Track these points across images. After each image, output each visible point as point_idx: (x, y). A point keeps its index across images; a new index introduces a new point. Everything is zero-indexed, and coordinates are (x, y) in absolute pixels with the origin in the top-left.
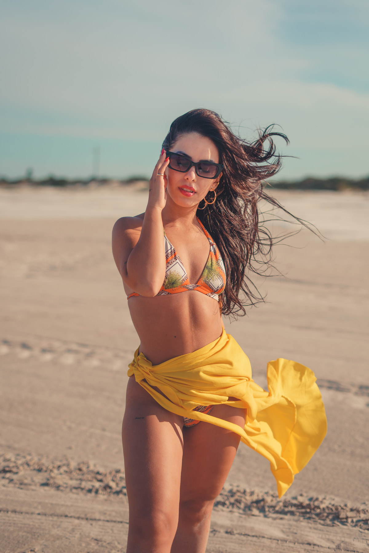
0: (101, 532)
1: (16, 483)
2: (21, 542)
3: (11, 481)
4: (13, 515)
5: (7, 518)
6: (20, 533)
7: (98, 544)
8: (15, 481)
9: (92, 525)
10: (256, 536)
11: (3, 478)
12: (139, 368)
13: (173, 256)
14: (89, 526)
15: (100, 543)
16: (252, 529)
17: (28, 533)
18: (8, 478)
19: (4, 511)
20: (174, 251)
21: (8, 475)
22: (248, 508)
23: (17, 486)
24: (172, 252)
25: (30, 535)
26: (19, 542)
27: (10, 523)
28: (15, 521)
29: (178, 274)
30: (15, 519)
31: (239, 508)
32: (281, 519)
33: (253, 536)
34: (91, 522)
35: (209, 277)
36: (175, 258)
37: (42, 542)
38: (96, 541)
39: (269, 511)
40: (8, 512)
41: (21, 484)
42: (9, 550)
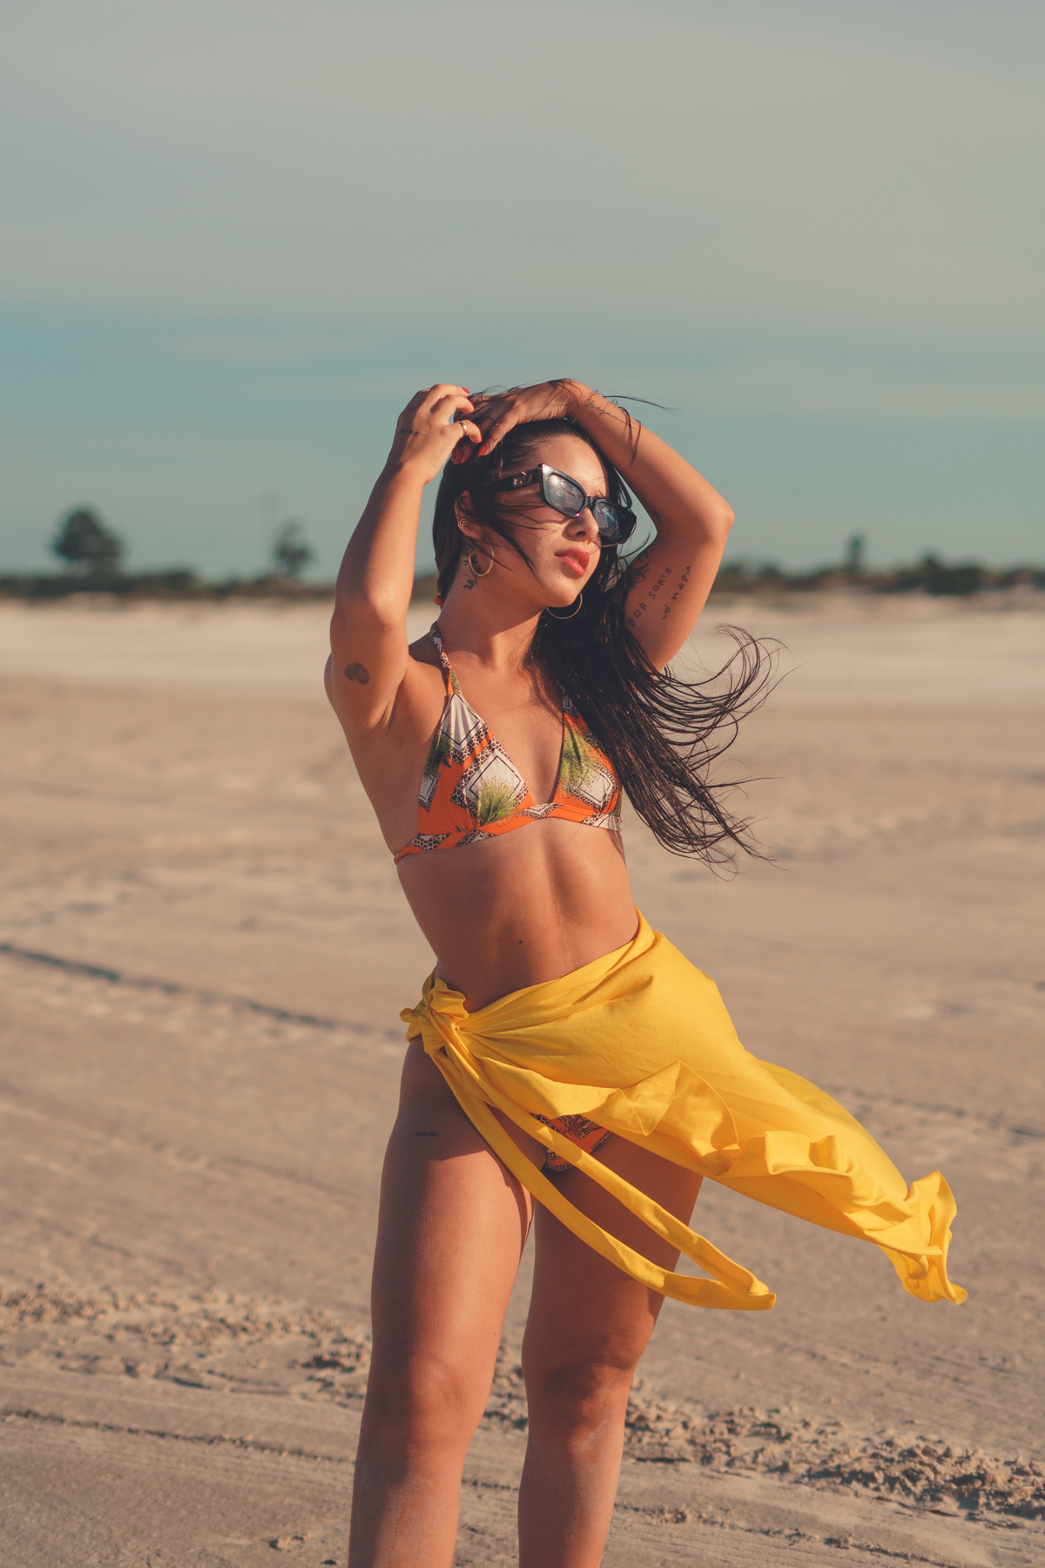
0: (496, 1514)
1: (338, 1393)
2: (280, 1517)
3: (327, 1385)
4: (292, 1460)
5: (273, 1466)
6: (288, 1500)
7: (472, 1537)
8: (337, 1387)
9: (480, 1497)
10: (905, 1556)
11: (311, 1378)
12: (431, 1018)
13: (485, 742)
14: (474, 1498)
15: (478, 1537)
16: (907, 1539)
17: (308, 1500)
18: (322, 1380)
19: (272, 1450)
20: (485, 730)
21: (324, 1373)
22: (934, 1492)
23: (338, 1399)
24: (479, 733)
25: (308, 1506)
26: (274, 1516)
27: (275, 1477)
28: (289, 1472)
29: (503, 785)
30: (293, 1469)
31: (908, 1491)
32: (1013, 1526)
33: (896, 1555)
34: (481, 1490)
35: (576, 778)
36: (490, 747)
37: (331, 1522)
38: (469, 1532)
39: (988, 1505)
40: (280, 1452)
41: (349, 1396)
42: (241, 1531)
